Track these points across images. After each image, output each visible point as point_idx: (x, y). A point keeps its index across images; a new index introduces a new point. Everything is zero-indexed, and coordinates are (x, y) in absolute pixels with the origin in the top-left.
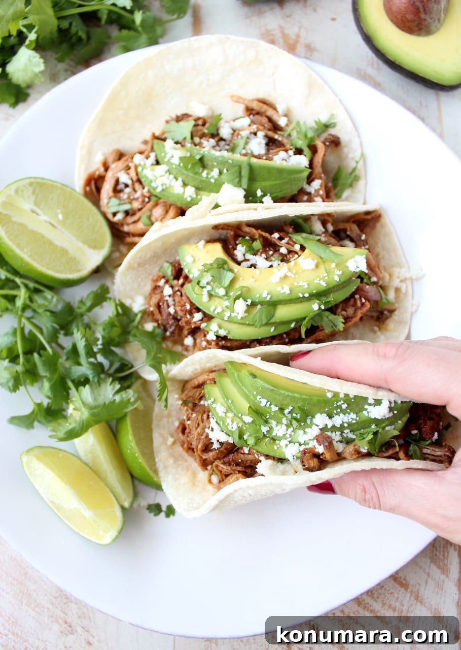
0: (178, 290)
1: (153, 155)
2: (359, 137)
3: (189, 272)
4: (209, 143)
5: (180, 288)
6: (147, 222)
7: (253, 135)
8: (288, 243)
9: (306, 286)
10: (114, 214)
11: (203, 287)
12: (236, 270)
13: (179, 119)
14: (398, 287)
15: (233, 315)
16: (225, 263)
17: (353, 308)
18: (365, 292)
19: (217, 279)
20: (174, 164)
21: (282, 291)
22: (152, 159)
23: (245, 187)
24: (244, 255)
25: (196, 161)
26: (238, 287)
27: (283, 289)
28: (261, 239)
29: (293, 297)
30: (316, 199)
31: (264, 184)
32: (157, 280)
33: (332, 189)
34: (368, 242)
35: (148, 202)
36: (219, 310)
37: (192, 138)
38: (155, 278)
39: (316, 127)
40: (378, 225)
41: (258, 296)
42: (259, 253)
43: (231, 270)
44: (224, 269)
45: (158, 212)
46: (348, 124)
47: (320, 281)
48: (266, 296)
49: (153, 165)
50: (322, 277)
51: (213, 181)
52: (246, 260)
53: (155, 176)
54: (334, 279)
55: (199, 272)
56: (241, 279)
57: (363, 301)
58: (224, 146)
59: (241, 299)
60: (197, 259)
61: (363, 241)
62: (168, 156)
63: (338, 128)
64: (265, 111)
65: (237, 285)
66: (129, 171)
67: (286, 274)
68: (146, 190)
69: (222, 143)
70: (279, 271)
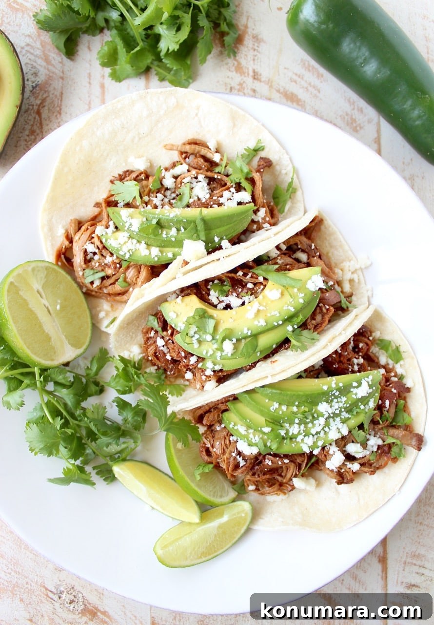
0: (169, 339)
1: (111, 223)
2: (287, 153)
3: (175, 326)
4: (157, 200)
5: (170, 338)
6: (124, 284)
7: (194, 179)
8: (252, 277)
9: (278, 315)
10: (92, 283)
11: (192, 337)
12: (215, 316)
13: (121, 178)
14: (352, 279)
15: (223, 354)
16: (205, 312)
17: (320, 315)
18: (326, 300)
19: (201, 328)
20: (135, 231)
21: (260, 324)
22: (112, 227)
23: (204, 239)
24: (218, 298)
25: (154, 227)
26: (221, 330)
27: (259, 322)
28: (228, 279)
29: (269, 326)
30: (264, 226)
31: (218, 230)
32: (147, 332)
33: (275, 208)
34: (318, 248)
35: (121, 267)
36: (211, 352)
37: (141, 197)
38: (144, 330)
39: (247, 153)
40: (322, 227)
41: (240, 333)
42: (230, 293)
43: (211, 317)
44: (205, 317)
45: (131, 273)
46: (275, 143)
47: (288, 307)
48: (246, 331)
49: (114, 232)
50: (289, 303)
51: (173, 239)
52: (221, 302)
53: (120, 244)
54: (299, 302)
55: (184, 325)
56: (222, 322)
57: (327, 307)
58: (170, 196)
59: (227, 340)
60: (179, 314)
61: (313, 249)
62: (127, 225)
63: (266, 150)
64: (199, 152)
65: (221, 329)
66: (92, 241)
67: (258, 309)
68: (115, 257)
69: (168, 193)
70: (252, 307)
